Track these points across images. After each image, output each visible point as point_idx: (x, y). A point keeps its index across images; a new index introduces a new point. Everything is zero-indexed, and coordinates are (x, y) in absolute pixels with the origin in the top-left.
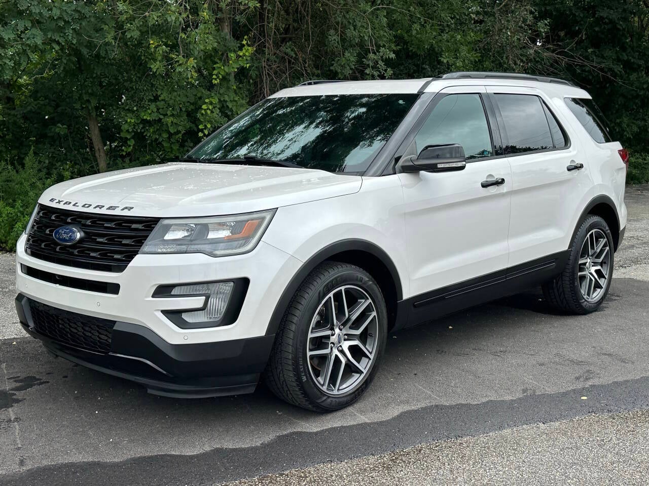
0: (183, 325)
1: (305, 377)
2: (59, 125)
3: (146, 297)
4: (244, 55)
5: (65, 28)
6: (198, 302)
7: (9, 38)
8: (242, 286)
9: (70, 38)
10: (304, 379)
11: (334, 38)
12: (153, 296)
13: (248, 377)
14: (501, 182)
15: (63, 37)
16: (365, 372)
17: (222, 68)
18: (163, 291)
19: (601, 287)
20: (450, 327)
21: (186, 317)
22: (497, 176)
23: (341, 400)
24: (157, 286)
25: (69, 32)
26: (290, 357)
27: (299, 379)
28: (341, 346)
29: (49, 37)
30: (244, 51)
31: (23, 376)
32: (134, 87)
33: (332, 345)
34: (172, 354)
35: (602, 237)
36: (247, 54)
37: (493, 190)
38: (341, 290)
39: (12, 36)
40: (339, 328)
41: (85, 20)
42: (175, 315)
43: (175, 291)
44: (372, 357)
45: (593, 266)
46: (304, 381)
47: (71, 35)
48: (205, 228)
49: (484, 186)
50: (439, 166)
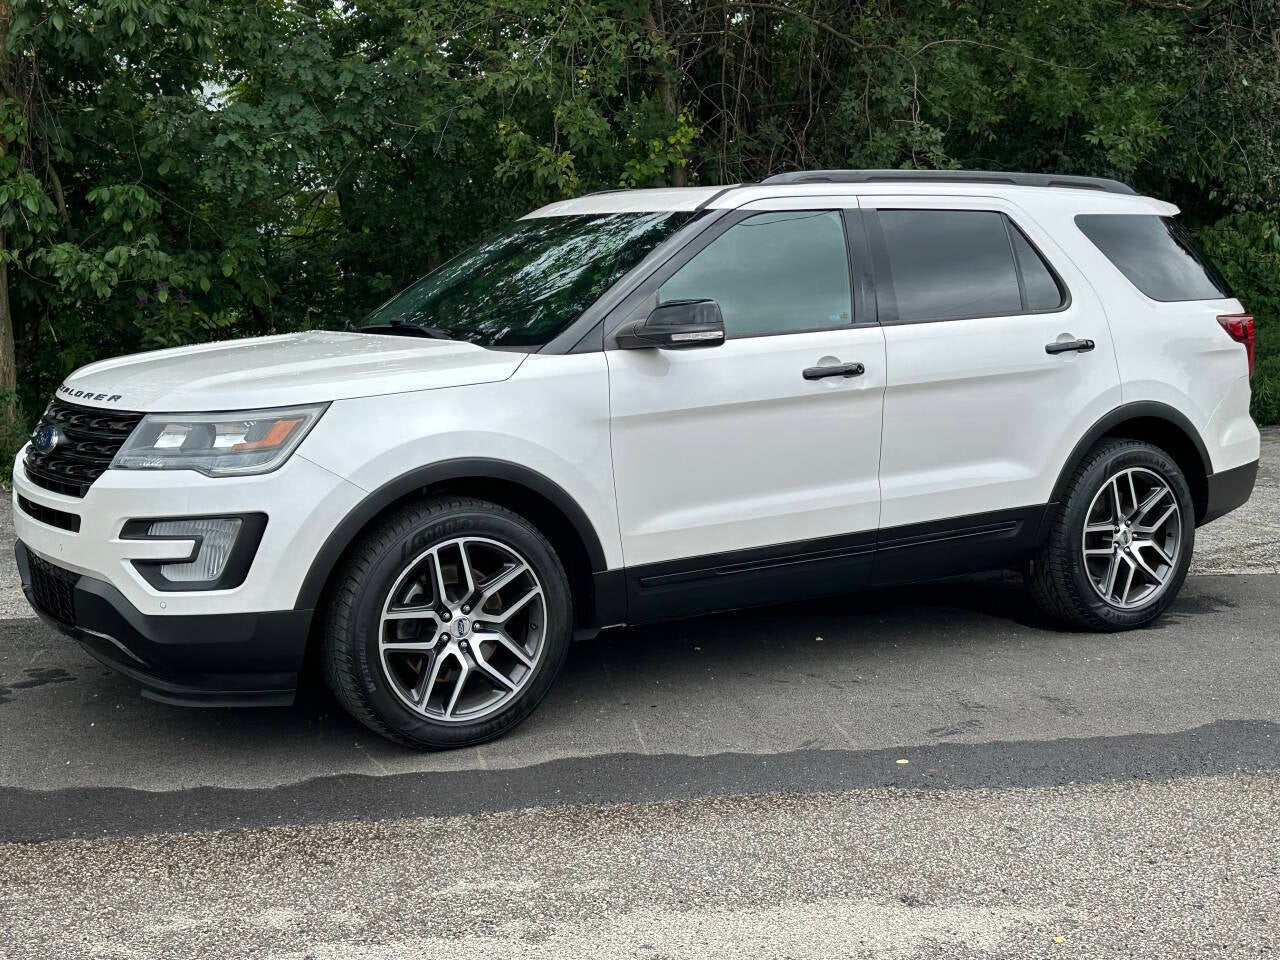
0: (161, 584)
1: (372, 684)
2: (379, 274)
3: (112, 537)
4: (679, 142)
5: (362, 106)
6: (183, 549)
7: (261, 127)
8: (254, 525)
9: (371, 122)
10: (372, 688)
11: (853, 104)
12: (120, 537)
13: (277, 678)
14: (856, 371)
15: (360, 120)
16: (516, 689)
17: (638, 167)
18: (137, 528)
19: (1157, 583)
20: (819, 639)
21: (168, 573)
22: (846, 359)
23: (457, 732)
24: (125, 521)
25: (369, 112)
26: (344, 649)
27: (362, 688)
28: (466, 641)
29: (335, 121)
30: (679, 135)
31: (48, 667)
32: (496, 206)
33: (445, 637)
34: (144, 631)
35: (1158, 484)
36: (683, 140)
37: (830, 384)
38: (457, 544)
39: (267, 122)
40: (462, 610)
41: (398, 90)
42: (150, 568)
43: (155, 530)
44: (533, 665)
45: (1134, 539)
46: (371, 691)
47: (372, 117)
48: (211, 431)
49: (811, 376)
50: (675, 338)
